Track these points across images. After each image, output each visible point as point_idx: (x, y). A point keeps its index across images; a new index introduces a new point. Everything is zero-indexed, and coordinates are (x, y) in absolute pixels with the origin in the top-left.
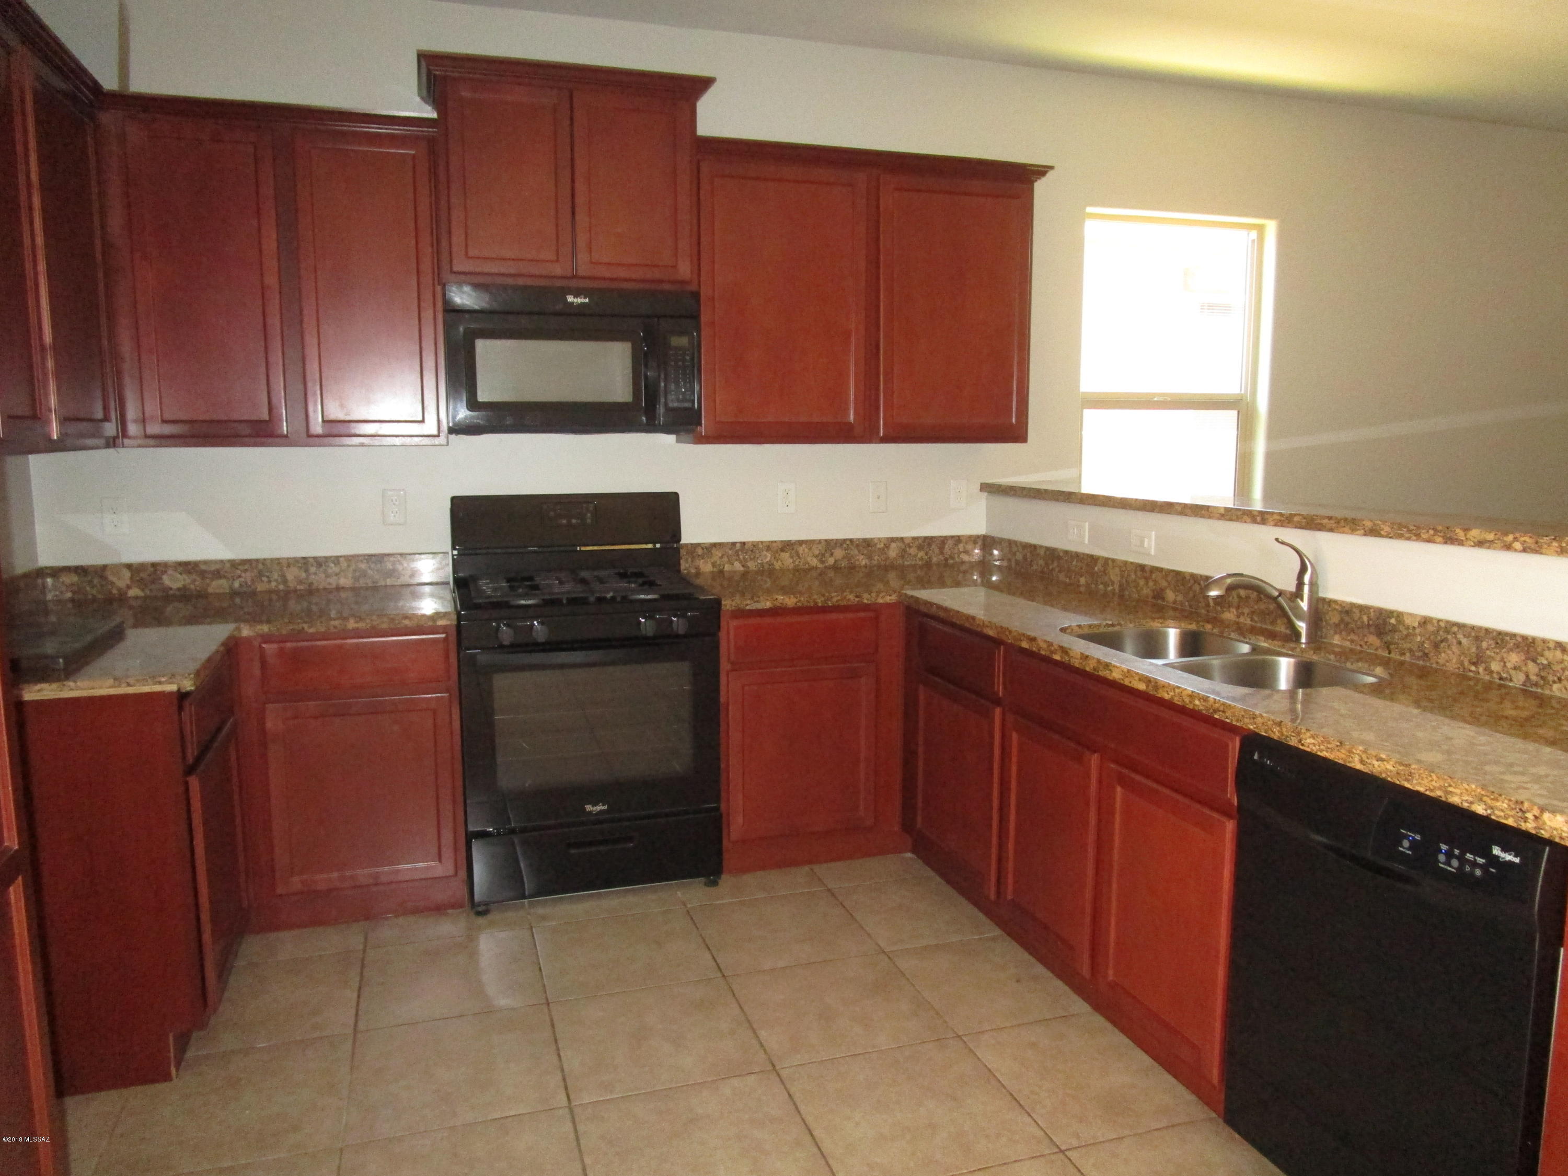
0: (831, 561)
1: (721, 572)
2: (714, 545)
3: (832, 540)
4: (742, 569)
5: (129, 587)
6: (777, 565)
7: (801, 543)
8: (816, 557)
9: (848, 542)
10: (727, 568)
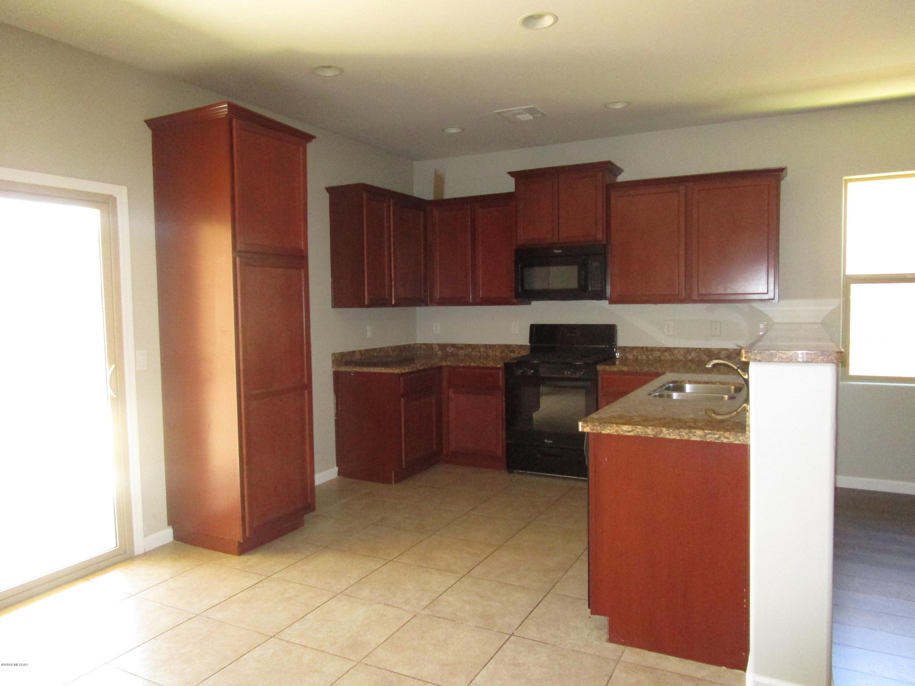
0: (690, 358)
1: (637, 359)
2: (634, 347)
3: (690, 348)
4: (646, 359)
5: (438, 351)
6: (663, 358)
7: (674, 348)
8: (682, 355)
9: (698, 350)
10: (639, 357)
